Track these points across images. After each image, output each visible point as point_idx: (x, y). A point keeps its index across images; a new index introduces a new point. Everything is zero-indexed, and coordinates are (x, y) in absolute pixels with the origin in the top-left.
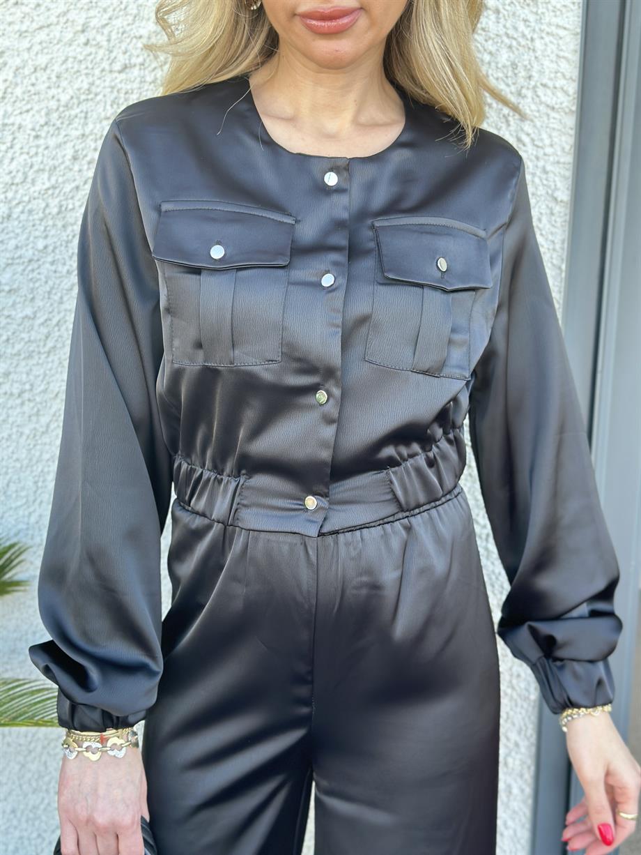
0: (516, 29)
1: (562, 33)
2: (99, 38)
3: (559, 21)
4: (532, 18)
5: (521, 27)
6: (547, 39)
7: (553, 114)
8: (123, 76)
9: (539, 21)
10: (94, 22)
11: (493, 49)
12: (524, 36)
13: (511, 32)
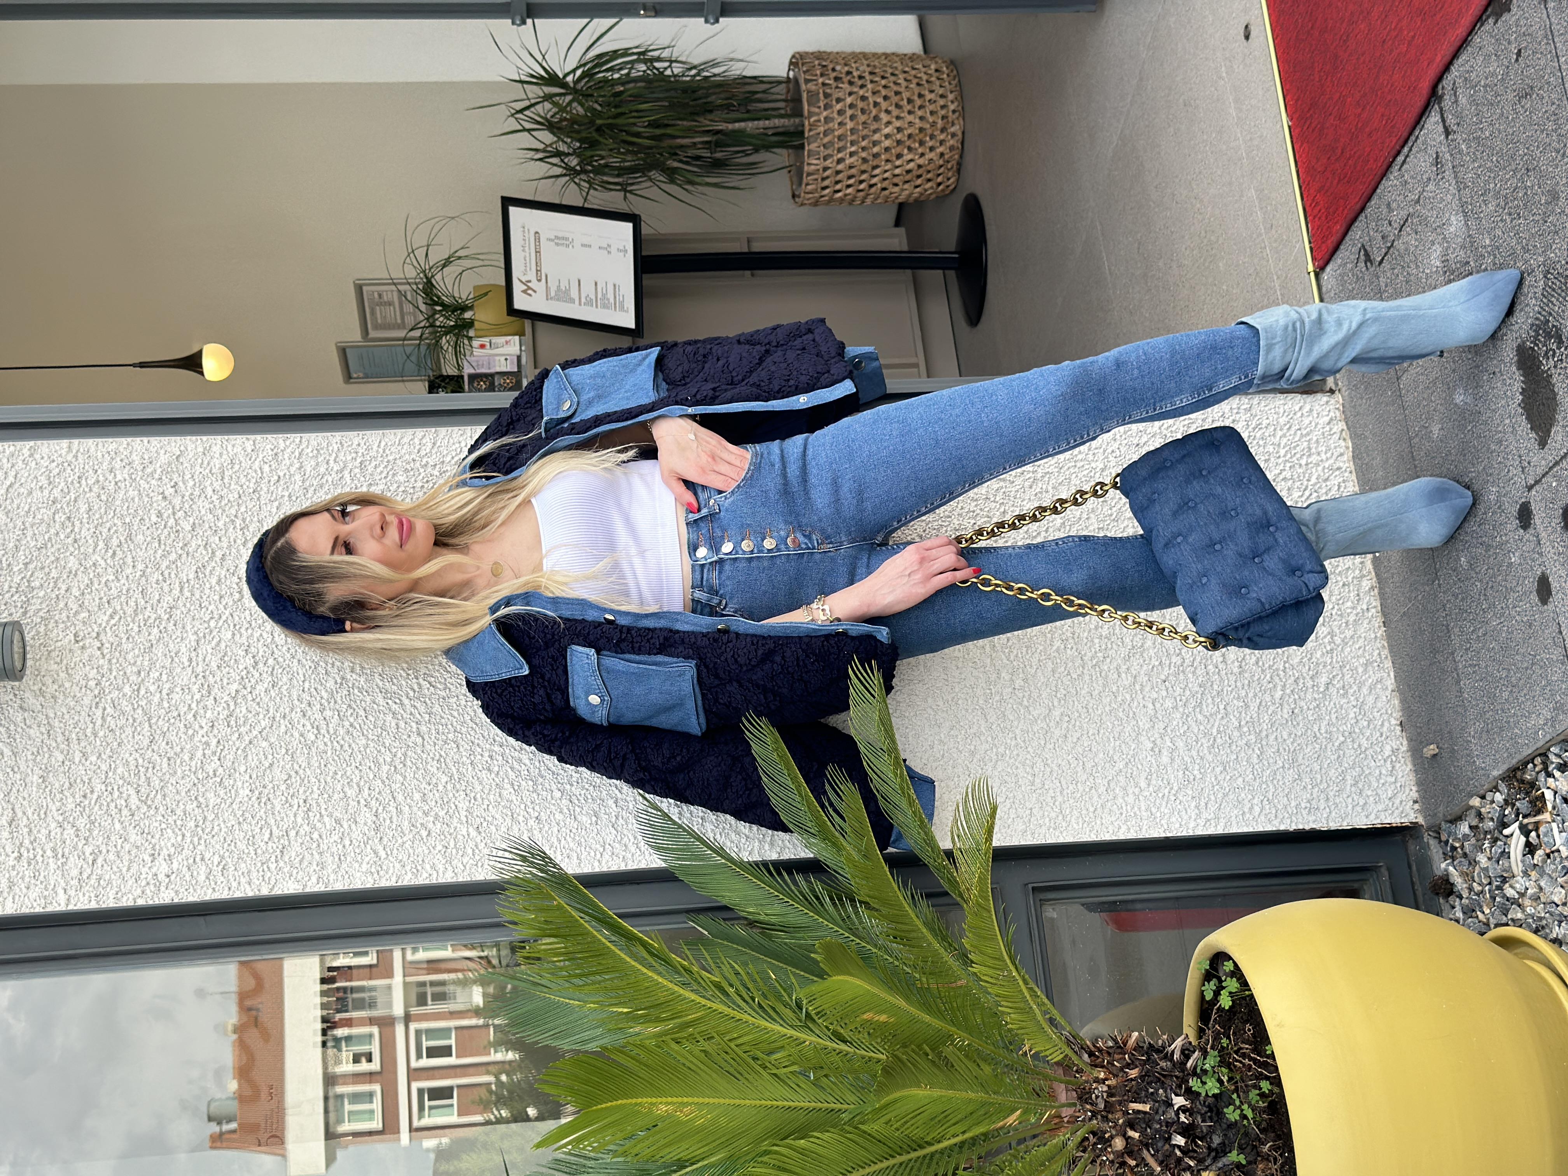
0: (382, 472)
1: (383, 444)
2: (399, 755)
3: (375, 448)
4: (373, 464)
5: (381, 469)
6: (387, 452)
7: (438, 444)
8: (426, 737)
9: (375, 458)
10: (388, 760)
11: (395, 486)
12: (386, 467)
13: (383, 475)
